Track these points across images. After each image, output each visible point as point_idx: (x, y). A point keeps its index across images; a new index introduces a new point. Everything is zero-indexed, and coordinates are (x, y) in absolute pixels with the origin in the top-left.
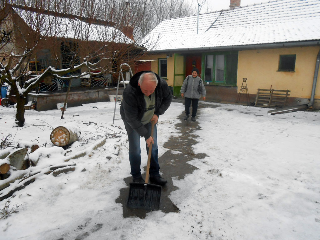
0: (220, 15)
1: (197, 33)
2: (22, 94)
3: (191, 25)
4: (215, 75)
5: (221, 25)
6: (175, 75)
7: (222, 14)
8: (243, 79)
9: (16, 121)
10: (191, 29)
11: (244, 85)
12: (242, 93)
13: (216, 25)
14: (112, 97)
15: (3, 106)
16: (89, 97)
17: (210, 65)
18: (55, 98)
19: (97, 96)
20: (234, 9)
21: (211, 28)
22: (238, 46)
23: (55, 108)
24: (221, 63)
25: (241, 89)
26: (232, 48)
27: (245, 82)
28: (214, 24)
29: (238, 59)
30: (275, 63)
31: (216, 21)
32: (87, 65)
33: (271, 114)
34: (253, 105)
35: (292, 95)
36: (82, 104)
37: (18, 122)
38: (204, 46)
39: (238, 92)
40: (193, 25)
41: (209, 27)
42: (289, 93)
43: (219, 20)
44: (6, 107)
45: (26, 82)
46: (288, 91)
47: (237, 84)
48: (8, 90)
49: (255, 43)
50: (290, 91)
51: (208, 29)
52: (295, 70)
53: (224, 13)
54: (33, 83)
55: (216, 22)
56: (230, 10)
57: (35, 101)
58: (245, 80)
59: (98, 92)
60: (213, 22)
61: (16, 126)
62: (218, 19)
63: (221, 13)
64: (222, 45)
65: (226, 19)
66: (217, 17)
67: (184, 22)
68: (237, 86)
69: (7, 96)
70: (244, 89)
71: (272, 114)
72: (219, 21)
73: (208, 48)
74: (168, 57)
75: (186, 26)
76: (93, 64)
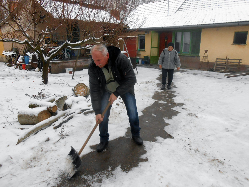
0: (186, 0)
1: (167, 15)
2: (47, 60)
3: (162, 8)
4: (182, 48)
5: (187, 9)
6: (151, 47)
8: (205, 50)
9: (42, 80)
10: (162, 12)
11: (206, 55)
12: (204, 61)
13: (183, 8)
15: (27, 70)
17: (179, 40)
18: (64, 64)
21: (178, 11)
22: (202, 25)
23: (65, 72)
24: (188, 38)
25: (203, 58)
26: (197, 27)
27: (207, 53)
28: (181, 8)
29: (201, 35)
30: (231, 38)
31: (182, 5)
32: (93, 39)
33: (227, 77)
34: (212, 70)
35: (243, 63)
36: (83, 69)
37: (43, 81)
38: (174, 25)
39: (201, 60)
40: (164, 8)
42: (241, 61)
43: (185, 4)
44: (29, 71)
45: (49, 52)
46: (240, 60)
47: (200, 55)
48: (30, 58)
49: (216, 22)
50: (241, 60)
51: (176, 11)
52: (246, 43)
54: (54, 53)
55: (182, 6)
57: (50, 66)
58: (206, 51)
60: (180, 6)
62: (184, 3)
64: (189, 24)
65: (190, 3)
66: (183, 2)
67: (156, 6)
68: (200, 56)
69: (29, 63)
70: (205, 58)
71: (228, 77)
73: (178, 27)
74: (146, 33)
75: (158, 9)
76: (98, 39)
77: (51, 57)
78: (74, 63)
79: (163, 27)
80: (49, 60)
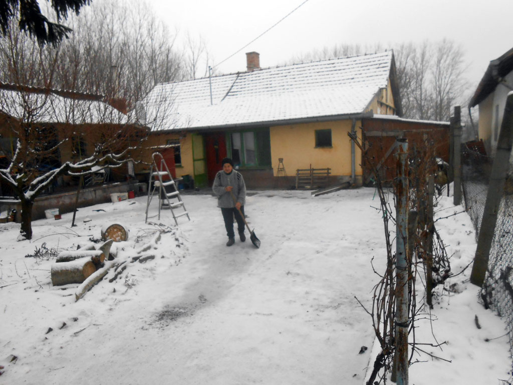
0: (237, 79)
1: (210, 103)
2: (29, 198)
3: (199, 92)
4: (244, 157)
5: (241, 93)
6: (194, 160)
7: (239, 78)
8: (279, 159)
9: (21, 232)
10: (201, 98)
11: (281, 166)
12: (280, 175)
13: (234, 92)
14: (115, 196)
16: (84, 199)
17: (237, 145)
19: (94, 196)
20: (253, 71)
21: (227, 97)
22: (268, 121)
23: (44, 217)
24: (250, 142)
25: (279, 171)
26: (263, 124)
27: (282, 162)
28: (231, 91)
29: (270, 136)
30: (312, 140)
31: (232, 86)
32: (111, 157)
33: (314, 195)
34: (293, 188)
35: (333, 173)
36: (78, 209)
37: (25, 233)
38: (228, 123)
39: (275, 175)
40: (203, 91)
41: (225, 95)
42: (330, 171)
45: (32, 182)
46: (328, 169)
47: (273, 166)
49: (287, 117)
50: (330, 169)
51: (225, 97)
52: (333, 145)
53: (241, 76)
54: (44, 184)
55: (234, 87)
56: (249, 72)
57: (14, 210)
58: (281, 160)
59: (95, 191)
60: (229, 88)
61: (23, 240)
62: (235, 84)
63: (238, 76)
64: (250, 121)
65: (245, 84)
66: (233, 82)
67: (188, 87)
68: (272, 169)
70: (281, 171)
71: (316, 196)
72: (237, 87)
73: (234, 125)
74: (181, 138)
75: (193, 93)
76: (118, 156)
77: (37, 191)
78: (60, 199)
79: (209, 127)
80: (33, 197)
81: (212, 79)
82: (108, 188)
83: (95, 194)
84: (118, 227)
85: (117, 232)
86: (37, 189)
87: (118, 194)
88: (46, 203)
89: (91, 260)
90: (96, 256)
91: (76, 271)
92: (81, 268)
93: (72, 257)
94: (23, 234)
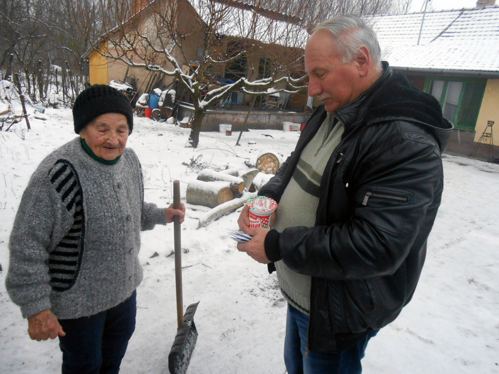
0: (458, 17)
1: (417, 43)
2: (202, 107)
3: (407, 29)
5: (459, 34)
7: (462, 16)
8: (489, 122)
9: (189, 139)
10: (407, 36)
11: (489, 131)
12: (482, 142)
13: (450, 33)
14: (287, 125)
15: (154, 120)
16: (258, 121)
17: (436, 94)
18: (218, 116)
19: (268, 120)
20: (484, 8)
21: (440, 38)
22: (489, 71)
24: (455, 95)
25: (483, 136)
26: (480, 74)
27: (491, 126)
28: (447, 31)
29: (485, 91)
31: (450, 25)
32: (288, 80)
36: (249, 130)
37: (192, 141)
38: (432, 67)
39: (476, 140)
40: (411, 29)
41: (438, 35)
43: (456, 25)
44: (156, 121)
45: (208, 93)
47: (476, 129)
48: (161, 99)
51: (436, 38)
53: (465, 14)
54: (218, 96)
55: (451, 27)
56: (477, 10)
58: (491, 123)
59: (270, 115)
60: (445, 27)
61: (190, 147)
62: (454, 23)
63: (461, 14)
64: (463, 68)
65: (468, 25)
66: (453, 20)
67: (395, 23)
68: (475, 132)
69: (158, 107)
70: (487, 136)
72: (457, 27)
73: (440, 71)
75: (399, 29)
77: (210, 102)
78: (235, 116)
79: (408, 68)
80: (206, 107)
81: (426, 15)
82: (283, 115)
83: (269, 118)
84: (272, 157)
85: (270, 162)
86: (210, 101)
87: (291, 124)
88: (222, 117)
89: (229, 186)
90: (236, 184)
91: (211, 193)
92: (216, 192)
93: (212, 178)
94: (190, 141)
